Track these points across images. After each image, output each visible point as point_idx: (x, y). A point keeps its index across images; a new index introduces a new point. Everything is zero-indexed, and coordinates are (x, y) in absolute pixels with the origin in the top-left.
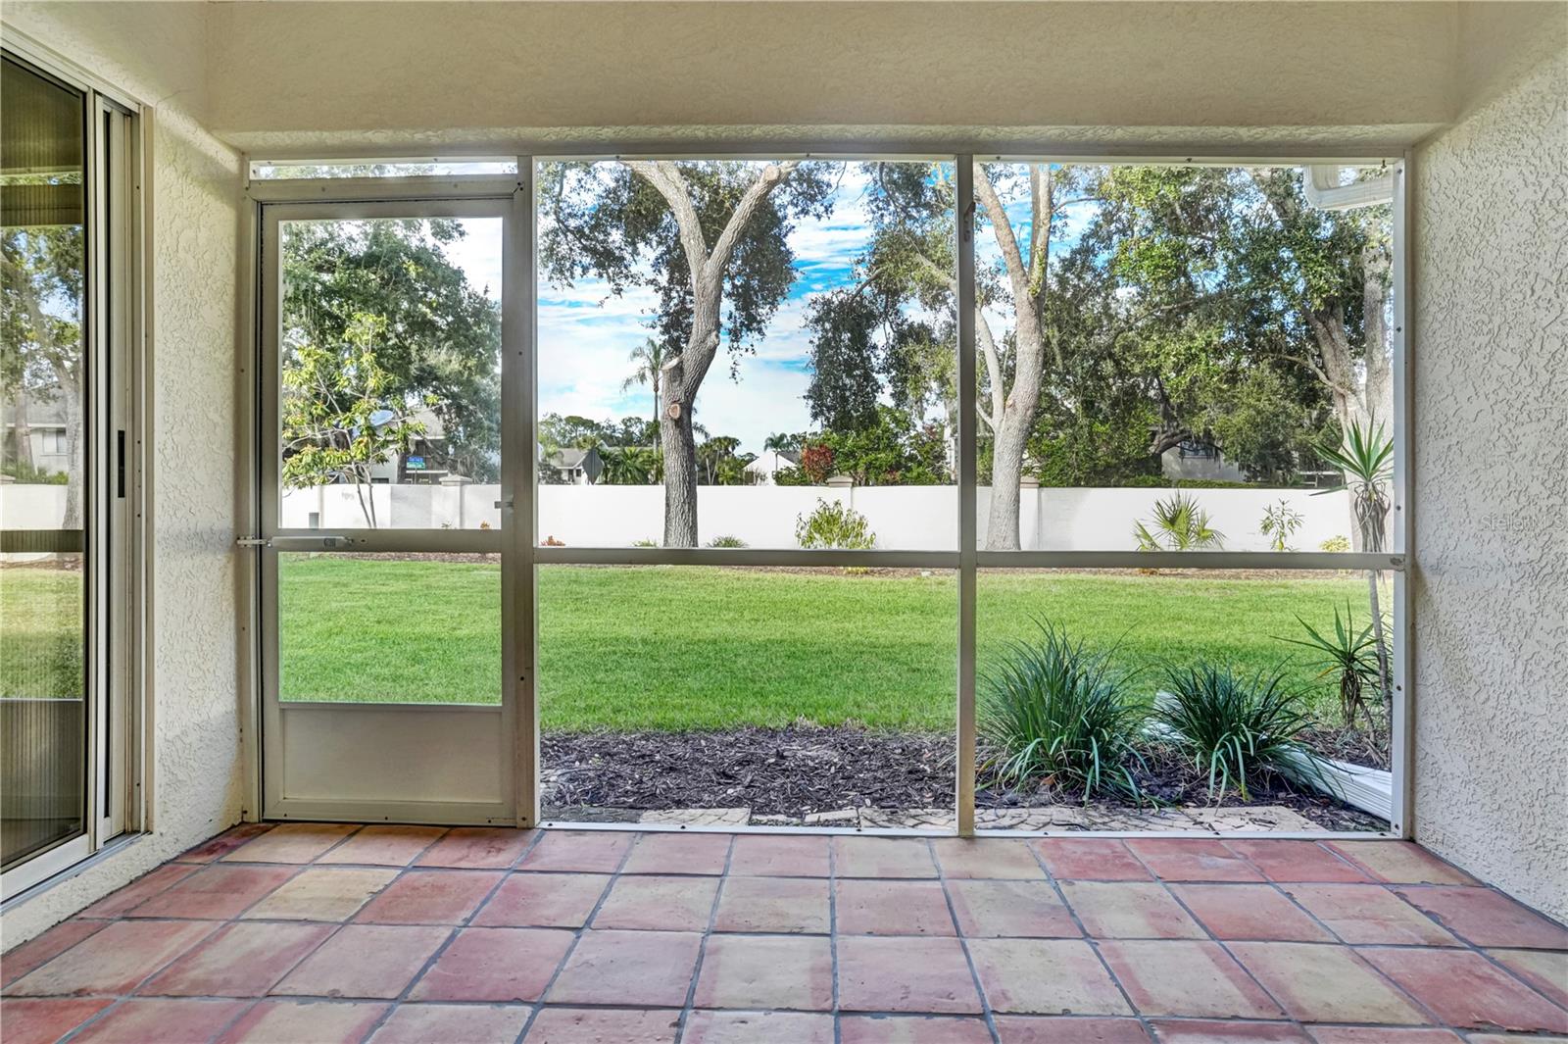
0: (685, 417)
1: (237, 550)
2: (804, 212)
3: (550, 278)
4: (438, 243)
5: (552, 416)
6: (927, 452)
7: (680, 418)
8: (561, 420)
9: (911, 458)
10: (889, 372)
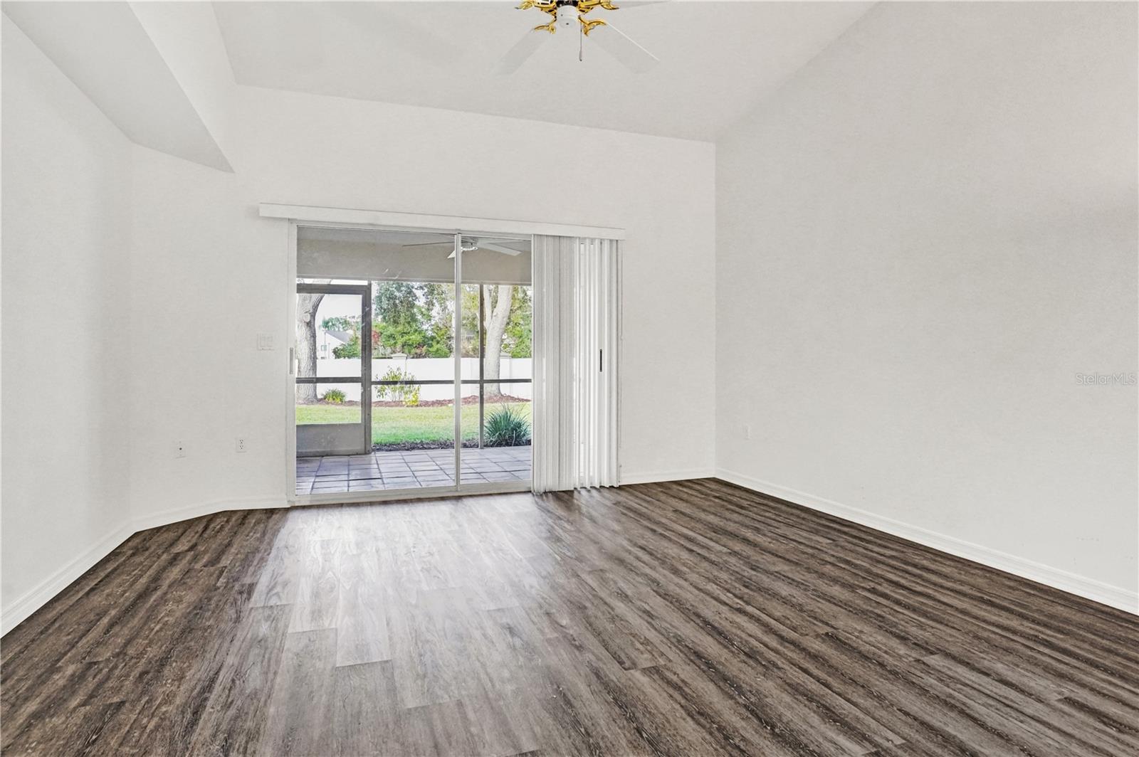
0: (312, 321)
6: (443, 335)
7: (310, 322)
9: (433, 338)
10: (423, 289)
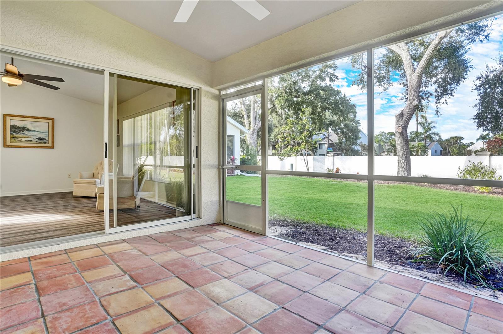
1: (219, 169)
2: (473, 41)
3: (362, 89)
4: (331, 83)
5: (382, 133)
7: (402, 132)
8: (385, 134)
